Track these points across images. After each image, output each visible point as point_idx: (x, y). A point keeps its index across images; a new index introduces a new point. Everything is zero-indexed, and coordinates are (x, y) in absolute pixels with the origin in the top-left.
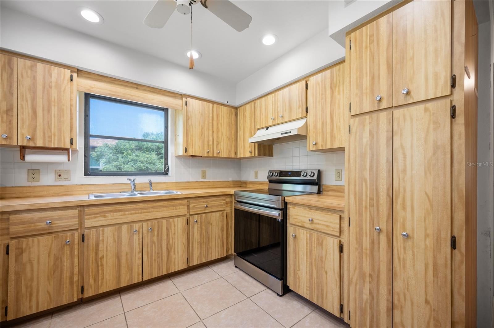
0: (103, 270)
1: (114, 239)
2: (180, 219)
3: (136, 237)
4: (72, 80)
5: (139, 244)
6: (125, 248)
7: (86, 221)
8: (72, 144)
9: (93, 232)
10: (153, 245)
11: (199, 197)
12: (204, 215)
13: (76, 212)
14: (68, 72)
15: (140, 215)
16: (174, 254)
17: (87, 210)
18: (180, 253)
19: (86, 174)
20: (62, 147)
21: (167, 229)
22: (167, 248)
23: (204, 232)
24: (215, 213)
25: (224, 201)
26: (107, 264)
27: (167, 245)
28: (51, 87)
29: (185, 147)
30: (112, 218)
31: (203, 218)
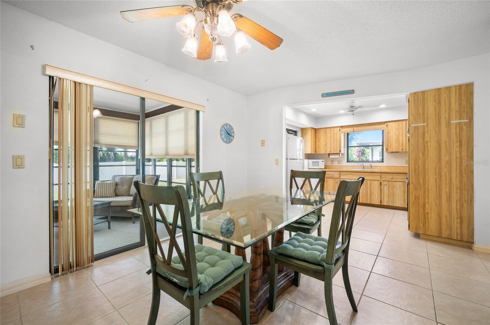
2: (376, 182)
4: (340, 130)
7: (341, 176)
8: (340, 151)
11: (388, 173)
12: (390, 182)
13: (339, 173)
14: (339, 128)
16: (374, 196)
17: (341, 173)
18: (377, 197)
19: (348, 161)
20: (337, 153)
21: (370, 185)
22: (370, 193)
23: (391, 191)
24: (398, 182)
25: (405, 177)
27: (370, 191)
28: (334, 135)
29: (386, 148)
30: (349, 177)
31: (390, 184)
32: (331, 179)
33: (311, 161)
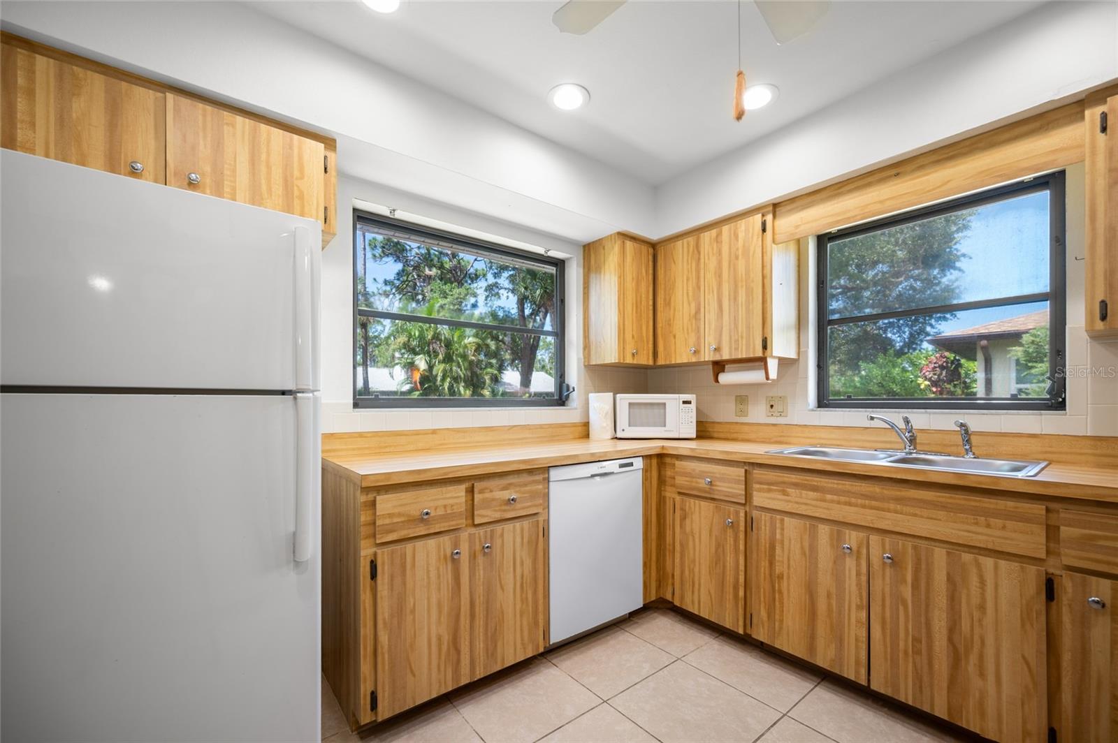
0: (782, 603)
1: (802, 548)
3: (850, 563)
4: (764, 230)
5: (859, 585)
6: (825, 581)
7: (755, 493)
8: (765, 347)
9: (765, 517)
10: (901, 608)
13: (741, 472)
14: (759, 218)
15: (862, 510)
17: (757, 473)
19: (821, 404)
22: (951, 642)
26: (789, 596)
27: (951, 631)
30: (797, 499)
32: (703, 503)
33: (625, 399)
